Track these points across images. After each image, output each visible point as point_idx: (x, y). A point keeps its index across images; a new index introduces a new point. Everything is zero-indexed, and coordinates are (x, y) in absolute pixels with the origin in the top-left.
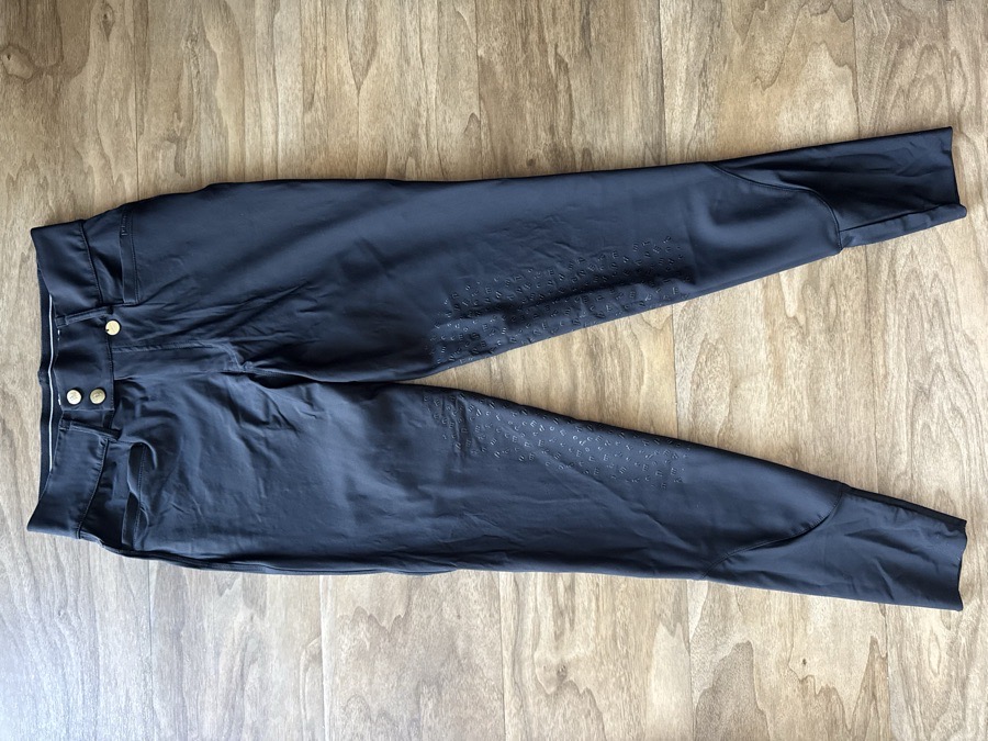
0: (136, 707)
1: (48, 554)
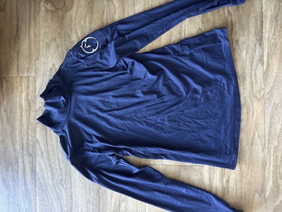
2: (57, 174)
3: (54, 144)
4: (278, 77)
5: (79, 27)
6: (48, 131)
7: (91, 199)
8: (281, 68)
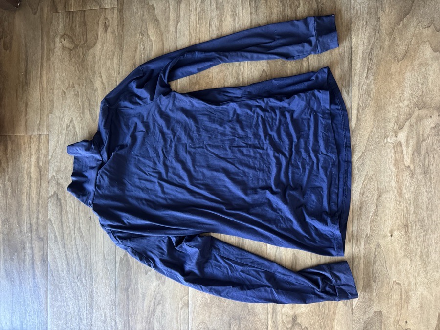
0: (109, 320)
1: (74, 252)
2: (74, 266)
3: (71, 225)
4: (372, 138)
5: (104, 70)
6: (63, 208)
7: (117, 300)
8: (376, 125)
